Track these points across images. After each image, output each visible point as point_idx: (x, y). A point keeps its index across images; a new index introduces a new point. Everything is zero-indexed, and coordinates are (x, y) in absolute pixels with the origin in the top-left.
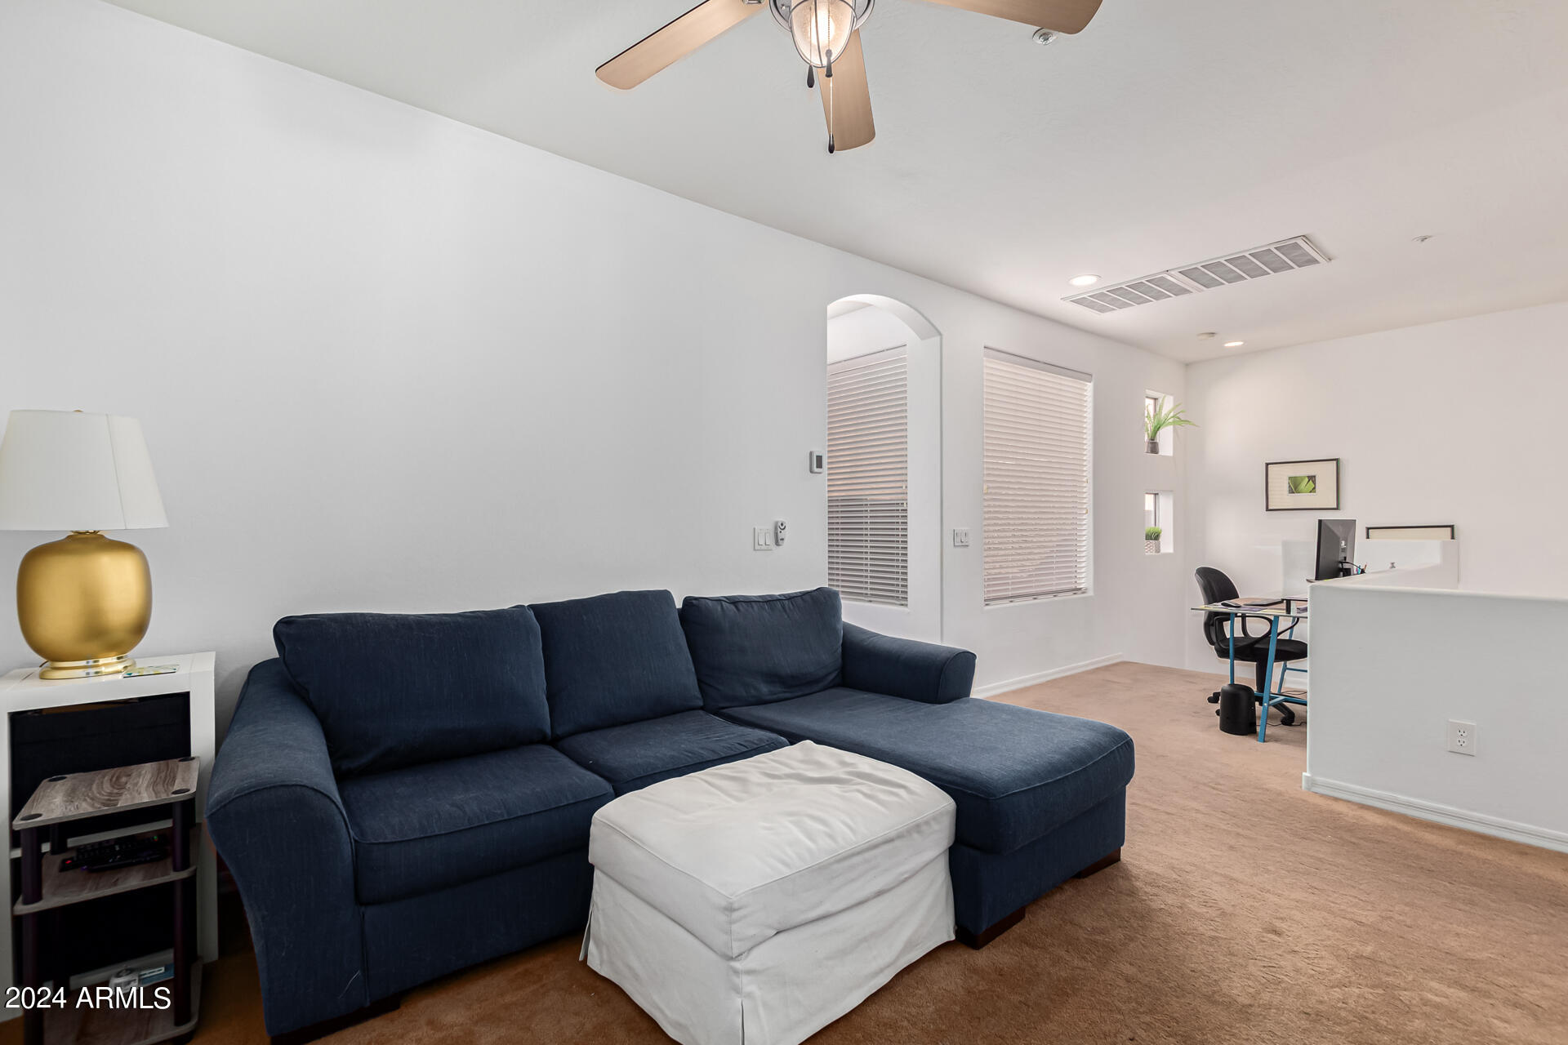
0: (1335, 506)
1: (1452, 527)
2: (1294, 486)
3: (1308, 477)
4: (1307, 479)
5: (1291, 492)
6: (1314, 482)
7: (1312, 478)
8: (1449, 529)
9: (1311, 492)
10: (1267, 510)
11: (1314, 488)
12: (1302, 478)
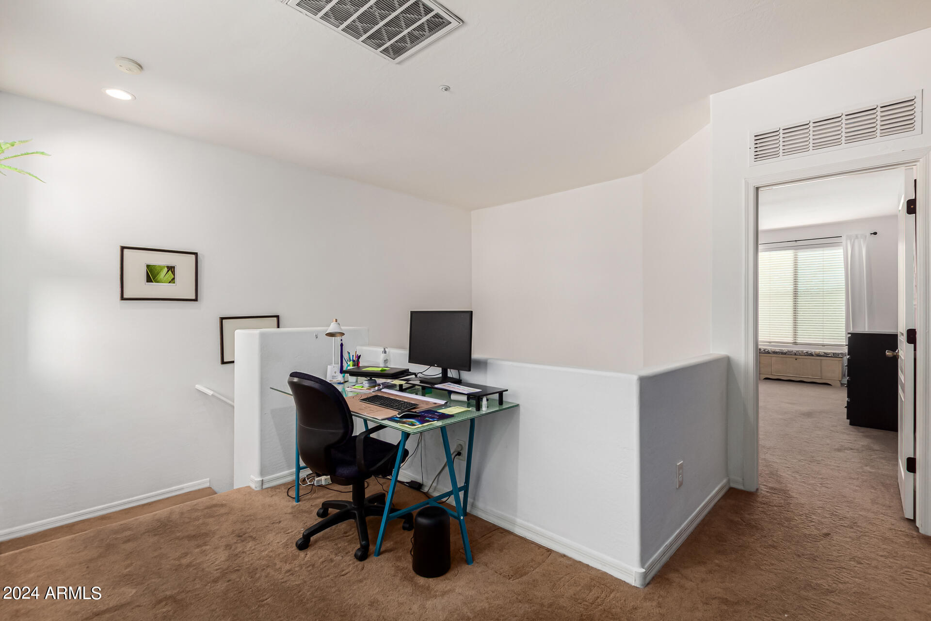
0: (194, 298)
1: (278, 317)
2: (151, 275)
3: (168, 267)
4: (166, 269)
5: (149, 280)
6: (173, 273)
7: (171, 269)
8: (275, 319)
9: (170, 282)
10: (122, 298)
11: (174, 279)
12: (161, 268)
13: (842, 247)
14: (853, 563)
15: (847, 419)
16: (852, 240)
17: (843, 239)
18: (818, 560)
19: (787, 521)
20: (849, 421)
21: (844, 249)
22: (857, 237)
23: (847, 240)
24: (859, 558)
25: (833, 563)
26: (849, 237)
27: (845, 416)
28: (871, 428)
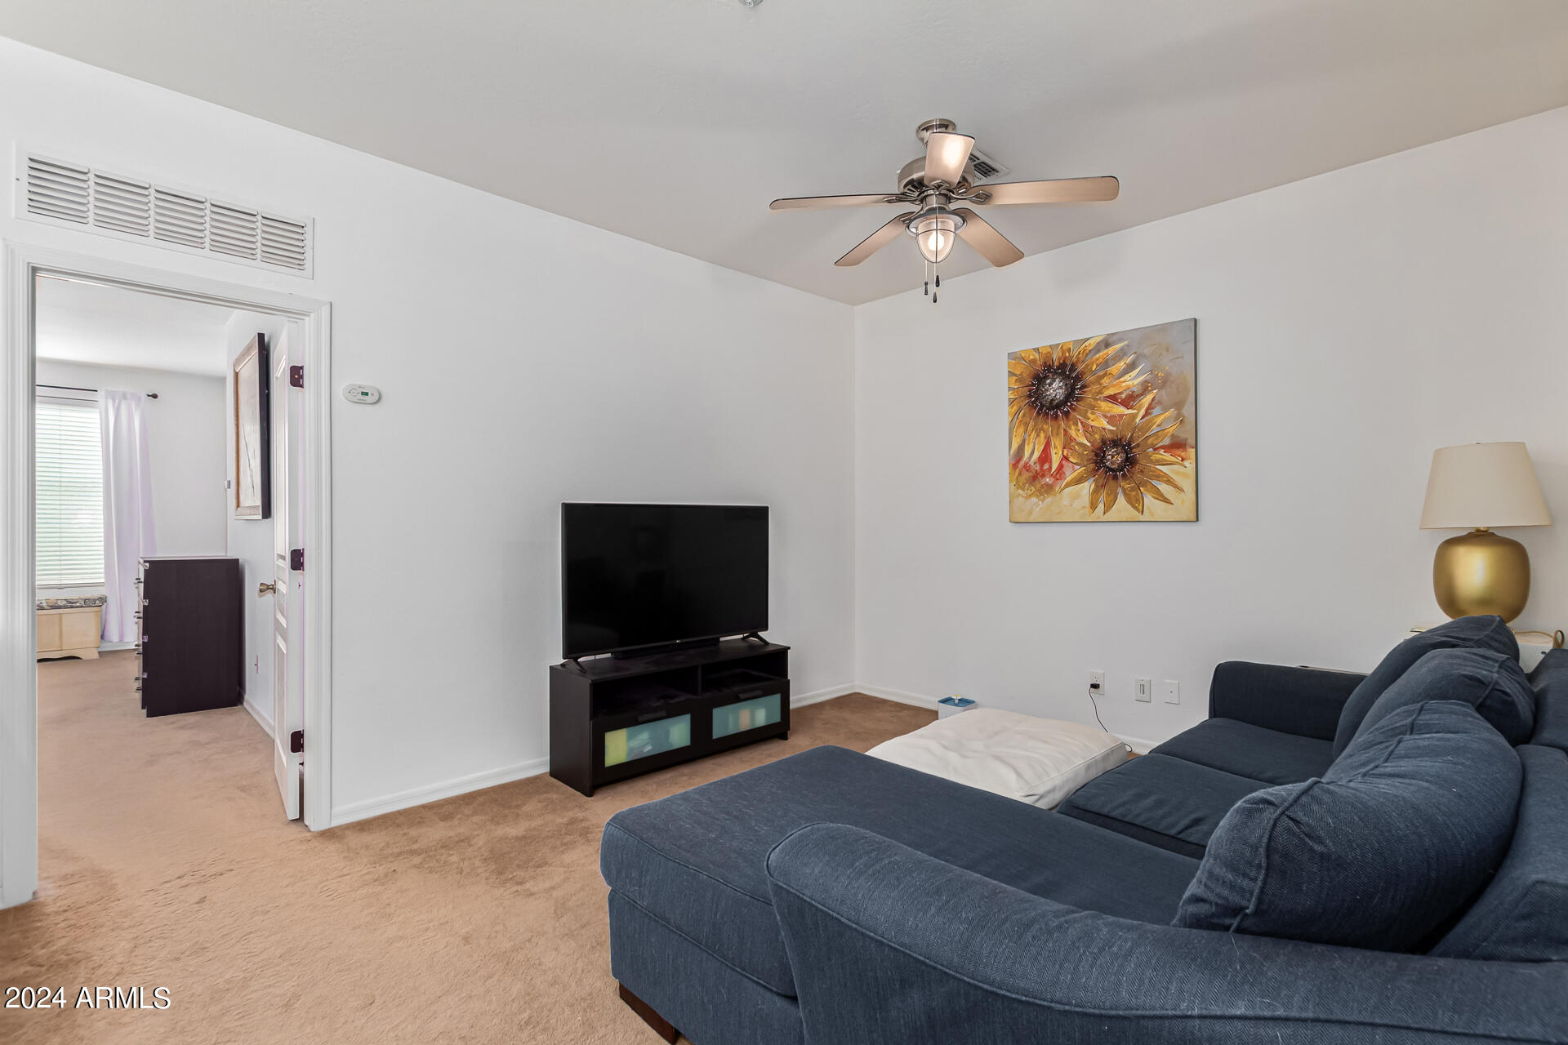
13: (98, 410)
14: (257, 918)
15: (143, 708)
16: (117, 401)
17: (100, 396)
18: (208, 945)
19: (126, 917)
20: (145, 711)
21: (100, 413)
22: (124, 397)
23: (106, 398)
24: (261, 906)
25: (233, 936)
26: (112, 395)
27: (139, 704)
28: (181, 713)
